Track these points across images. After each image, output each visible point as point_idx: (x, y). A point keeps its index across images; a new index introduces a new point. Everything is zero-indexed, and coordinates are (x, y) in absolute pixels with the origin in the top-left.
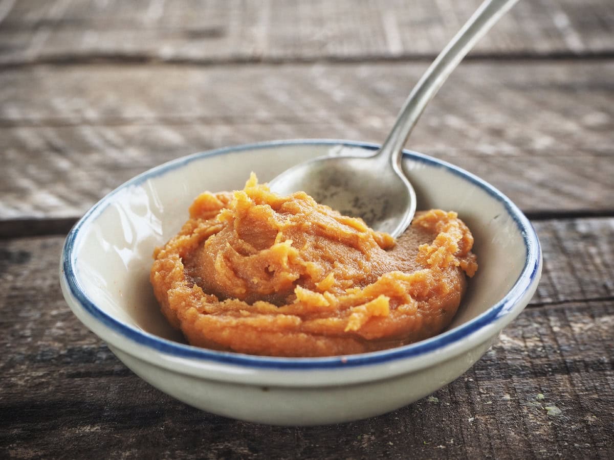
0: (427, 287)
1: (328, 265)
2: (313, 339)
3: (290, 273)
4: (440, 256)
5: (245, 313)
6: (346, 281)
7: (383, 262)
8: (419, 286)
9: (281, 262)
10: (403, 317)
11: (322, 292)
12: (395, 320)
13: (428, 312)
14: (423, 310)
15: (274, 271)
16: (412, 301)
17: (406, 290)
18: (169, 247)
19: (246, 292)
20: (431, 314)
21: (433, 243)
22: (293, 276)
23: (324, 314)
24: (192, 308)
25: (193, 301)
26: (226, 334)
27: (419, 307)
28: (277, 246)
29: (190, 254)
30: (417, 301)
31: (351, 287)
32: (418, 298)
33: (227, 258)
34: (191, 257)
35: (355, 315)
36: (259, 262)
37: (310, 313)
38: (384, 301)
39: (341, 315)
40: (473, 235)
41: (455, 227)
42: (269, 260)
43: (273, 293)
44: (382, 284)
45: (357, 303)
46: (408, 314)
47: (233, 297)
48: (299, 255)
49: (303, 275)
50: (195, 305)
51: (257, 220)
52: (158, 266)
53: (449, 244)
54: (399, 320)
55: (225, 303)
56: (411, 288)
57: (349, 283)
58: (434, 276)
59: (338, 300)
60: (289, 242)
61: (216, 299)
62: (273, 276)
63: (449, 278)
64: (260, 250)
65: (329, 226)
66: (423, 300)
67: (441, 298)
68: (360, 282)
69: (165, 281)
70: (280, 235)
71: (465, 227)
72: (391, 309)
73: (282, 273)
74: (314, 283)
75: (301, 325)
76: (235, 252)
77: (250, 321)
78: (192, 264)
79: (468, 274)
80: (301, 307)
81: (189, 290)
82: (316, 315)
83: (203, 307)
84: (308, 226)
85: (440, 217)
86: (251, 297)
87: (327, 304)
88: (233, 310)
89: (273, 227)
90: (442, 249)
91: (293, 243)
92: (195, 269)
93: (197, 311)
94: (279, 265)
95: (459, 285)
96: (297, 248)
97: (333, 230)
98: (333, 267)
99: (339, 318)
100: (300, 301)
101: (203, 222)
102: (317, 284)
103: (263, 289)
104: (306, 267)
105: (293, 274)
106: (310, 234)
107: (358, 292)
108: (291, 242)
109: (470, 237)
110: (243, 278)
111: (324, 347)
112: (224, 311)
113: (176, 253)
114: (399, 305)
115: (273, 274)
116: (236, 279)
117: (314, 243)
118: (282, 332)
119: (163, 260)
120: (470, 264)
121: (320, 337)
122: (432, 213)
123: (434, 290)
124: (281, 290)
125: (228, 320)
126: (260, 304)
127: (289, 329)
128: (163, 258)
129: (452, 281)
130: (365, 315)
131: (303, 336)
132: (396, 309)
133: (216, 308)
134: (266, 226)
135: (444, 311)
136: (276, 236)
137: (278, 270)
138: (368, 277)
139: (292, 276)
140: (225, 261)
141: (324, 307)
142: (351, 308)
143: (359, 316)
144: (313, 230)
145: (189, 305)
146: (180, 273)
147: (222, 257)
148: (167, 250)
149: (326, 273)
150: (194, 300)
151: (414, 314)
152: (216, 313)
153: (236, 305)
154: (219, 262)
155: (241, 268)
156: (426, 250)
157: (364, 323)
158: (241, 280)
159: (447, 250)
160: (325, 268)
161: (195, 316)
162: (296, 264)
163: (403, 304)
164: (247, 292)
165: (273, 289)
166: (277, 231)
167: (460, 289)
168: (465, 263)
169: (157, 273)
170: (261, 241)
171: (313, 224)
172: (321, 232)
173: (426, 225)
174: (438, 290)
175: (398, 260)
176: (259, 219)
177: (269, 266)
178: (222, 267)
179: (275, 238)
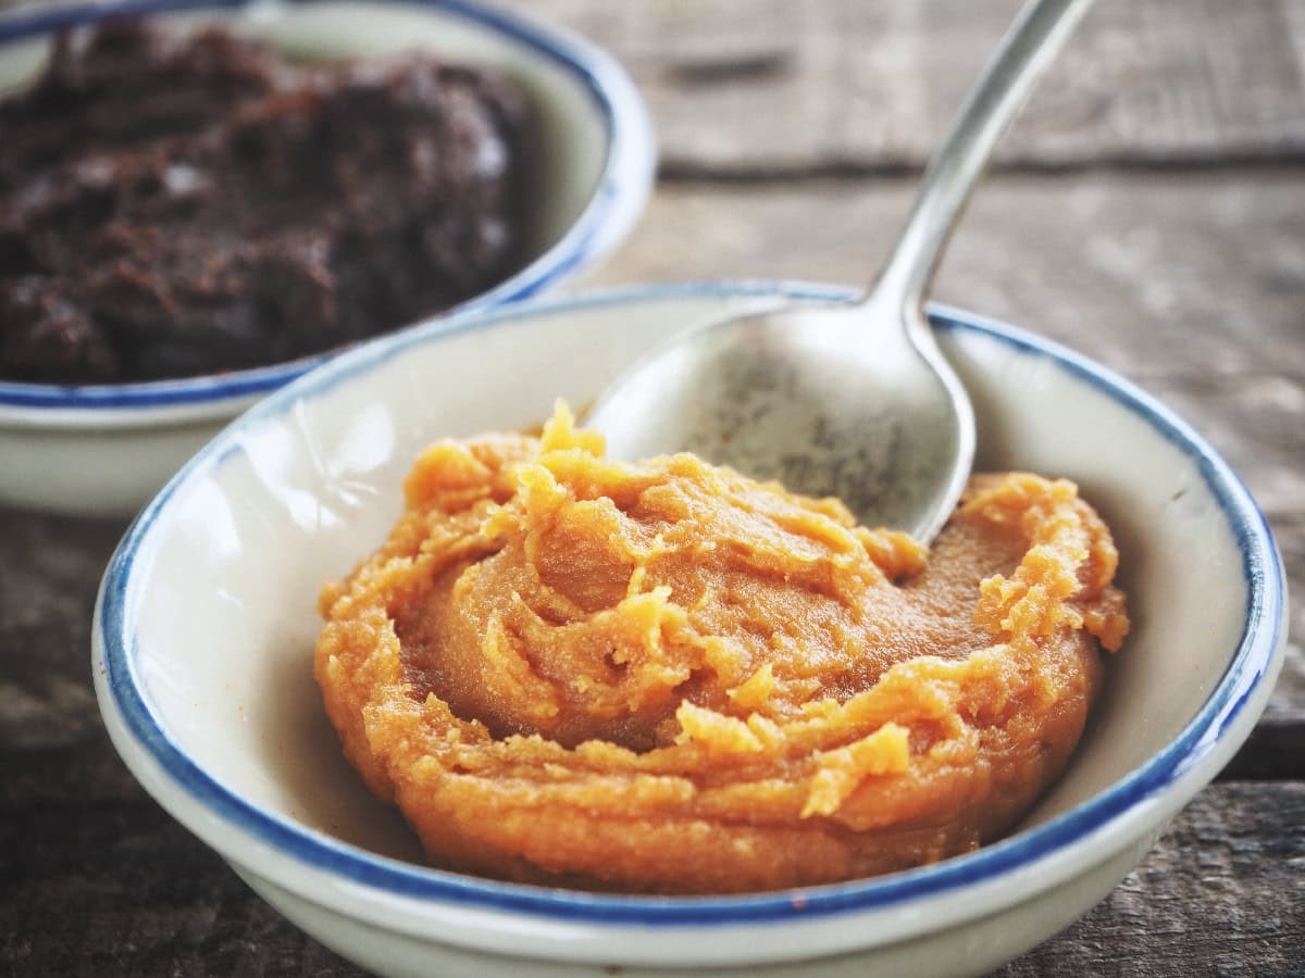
0: (1002, 690)
1: (757, 643)
2: (725, 834)
3: (665, 666)
4: (1034, 609)
5: (557, 771)
6: (803, 682)
7: (894, 625)
8: (982, 691)
9: (644, 641)
10: (943, 771)
11: (743, 715)
12: (923, 782)
13: (1006, 753)
14: (994, 748)
15: (626, 663)
16: (964, 729)
17: (951, 703)
18: (360, 590)
19: (558, 714)
20: (1012, 758)
21: (1016, 575)
22: (677, 674)
23: (750, 769)
24: (427, 757)
25: (429, 738)
26: (513, 826)
27: (982, 743)
28: (634, 601)
29: (413, 606)
30: (977, 727)
31: (816, 695)
32: (981, 719)
33: (514, 629)
34: (416, 613)
35: (825, 775)
36: (590, 640)
37: (716, 769)
38: (894, 738)
39: (791, 772)
40: (1117, 544)
41: (1070, 526)
42: (615, 637)
43: (625, 714)
44: (890, 692)
45: (833, 742)
46: (954, 763)
47: (527, 727)
48: (686, 623)
49: (699, 671)
50: (433, 749)
51: (583, 538)
52: (333, 641)
53: (1053, 575)
54: (935, 780)
55: (507, 744)
56: (960, 697)
57: (809, 687)
58: (1018, 661)
59: (782, 736)
60: (661, 592)
61: (484, 731)
62: (625, 675)
63: (1056, 662)
64: (592, 612)
65: (759, 547)
66: (992, 724)
67: (1037, 717)
68: (838, 681)
69: (354, 680)
70: (640, 573)
71: (1096, 523)
72: (914, 753)
73: (647, 667)
74: (725, 691)
75: (694, 800)
76: (531, 614)
77: (572, 792)
78: (420, 635)
79: (1105, 644)
80: (695, 755)
81: (416, 710)
82: (730, 774)
83: (454, 753)
84: (709, 553)
85: (1034, 496)
86: (571, 728)
87: (758, 747)
88: (527, 763)
89: (623, 559)
90: (1038, 590)
91: (672, 595)
92: (428, 647)
93: (438, 765)
94: (639, 646)
95: (1082, 678)
96: (683, 604)
97: (769, 556)
98: (772, 647)
99: (787, 781)
100: (692, 739)
101: (442, 522)
102: (731, 693)
103: (602, 705)
104: (704, 650)
105: (674, 668)
106: (713, 569)
107: (833, 712)
108: (667, 591)
109: (1109, 550)
110: (551, 680)
111: (752, 855)
112: (506, 767)
113: (379, 605)
114: (932, 743)
115: (625, 668)
116: (535, 682)
117: (725, 590)
118: (649, 819)
119: (347, 625)
120: (1110, 619)
121: (743, 830)
122: (1012, 484)
123: (1018, 696)
124: (643, 707)
125: (515, 791)
126: (594, 749)
127: (665, 810)
128: (346, 618)
129: (1063, 670)
130: (852, 775)
131: (700, 829)
132: (925, 752)
133: (484, 757)
134: (603, 554)
135: (1045, 745)
136: (630, 575)
137: (638, 659)
138: (857, 665)
139: (673, 673)
140: (507, 636)
141: (749, 752)
142: (816, 753)
143: (836, 777)
144: (719, 557)
145: (419, 750)
146: (391, 661)
147: (501, 626)
148: (357, 596)
149: (753, 662)
150: (431, 735)
151: (971, 761)
152: (487, 771)
153: (536, 749)
154: (493, 640)
155: (547, 655)
156: (997, 593)
157: (847, 793)
158: (546, 684)
159: (1051, 593)
160: (752, 651)
161: (435, 778)
162: (682, 645)
163: (943, 738)
164: (560, 714)
165: (624, 705)
166: (633, 567)
167: (1084, 687)
168: (1097, 619)
169: (332, 658)
170: (593, 592)
171: (720, 543)
172: (739, 564)
173: (998, 517)
174: (1029, 697)
175: (930, 615)
176: (587, 536)
177: (614, 650)
178: (500, 650)
179: (628, 583)
